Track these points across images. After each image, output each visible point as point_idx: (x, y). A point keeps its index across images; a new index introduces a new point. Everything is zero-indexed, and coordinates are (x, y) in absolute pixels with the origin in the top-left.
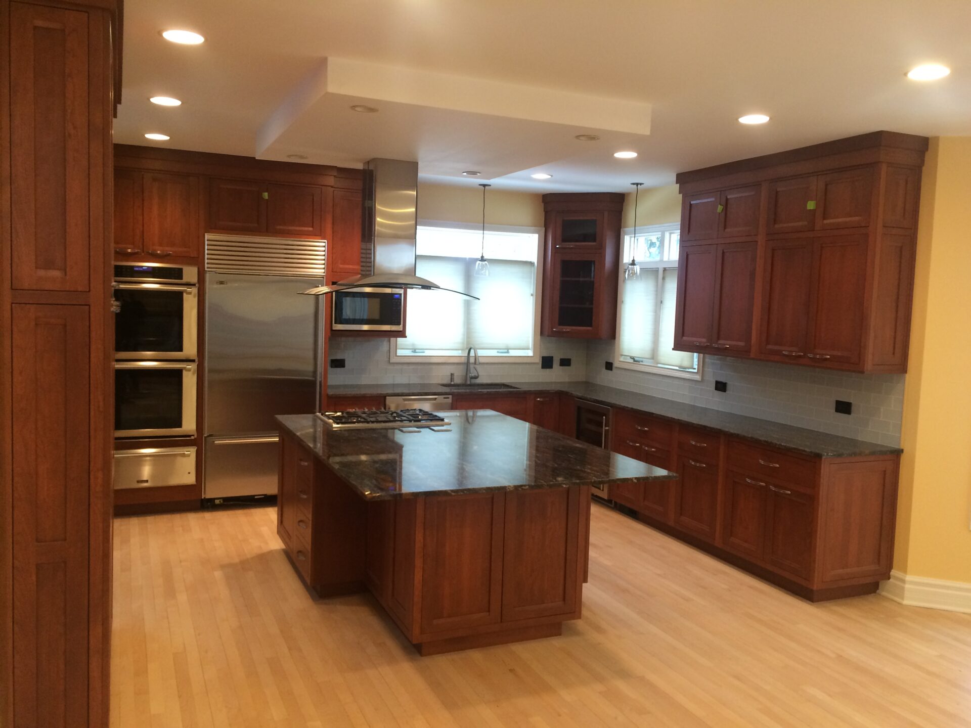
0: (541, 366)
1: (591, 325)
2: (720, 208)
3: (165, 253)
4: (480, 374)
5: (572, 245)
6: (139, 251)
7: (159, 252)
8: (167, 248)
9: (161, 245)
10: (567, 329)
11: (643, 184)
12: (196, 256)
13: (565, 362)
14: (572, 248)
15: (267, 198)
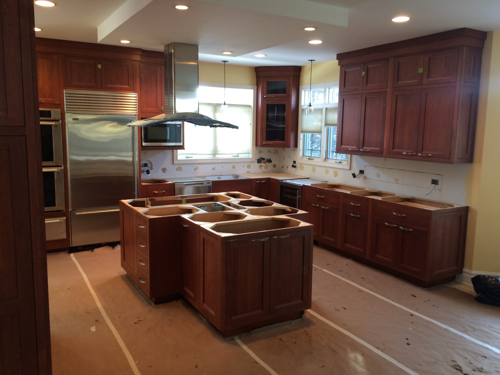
0: (257, 162)
1: (283, 140)
2: (363, 73)
3: (42, 101)
5: (273, 95)
10: (272, 142)
11: (315, 60)
12: (59, 103)
13: (269, 161)
14: (273, 97)
15: (100, 68)
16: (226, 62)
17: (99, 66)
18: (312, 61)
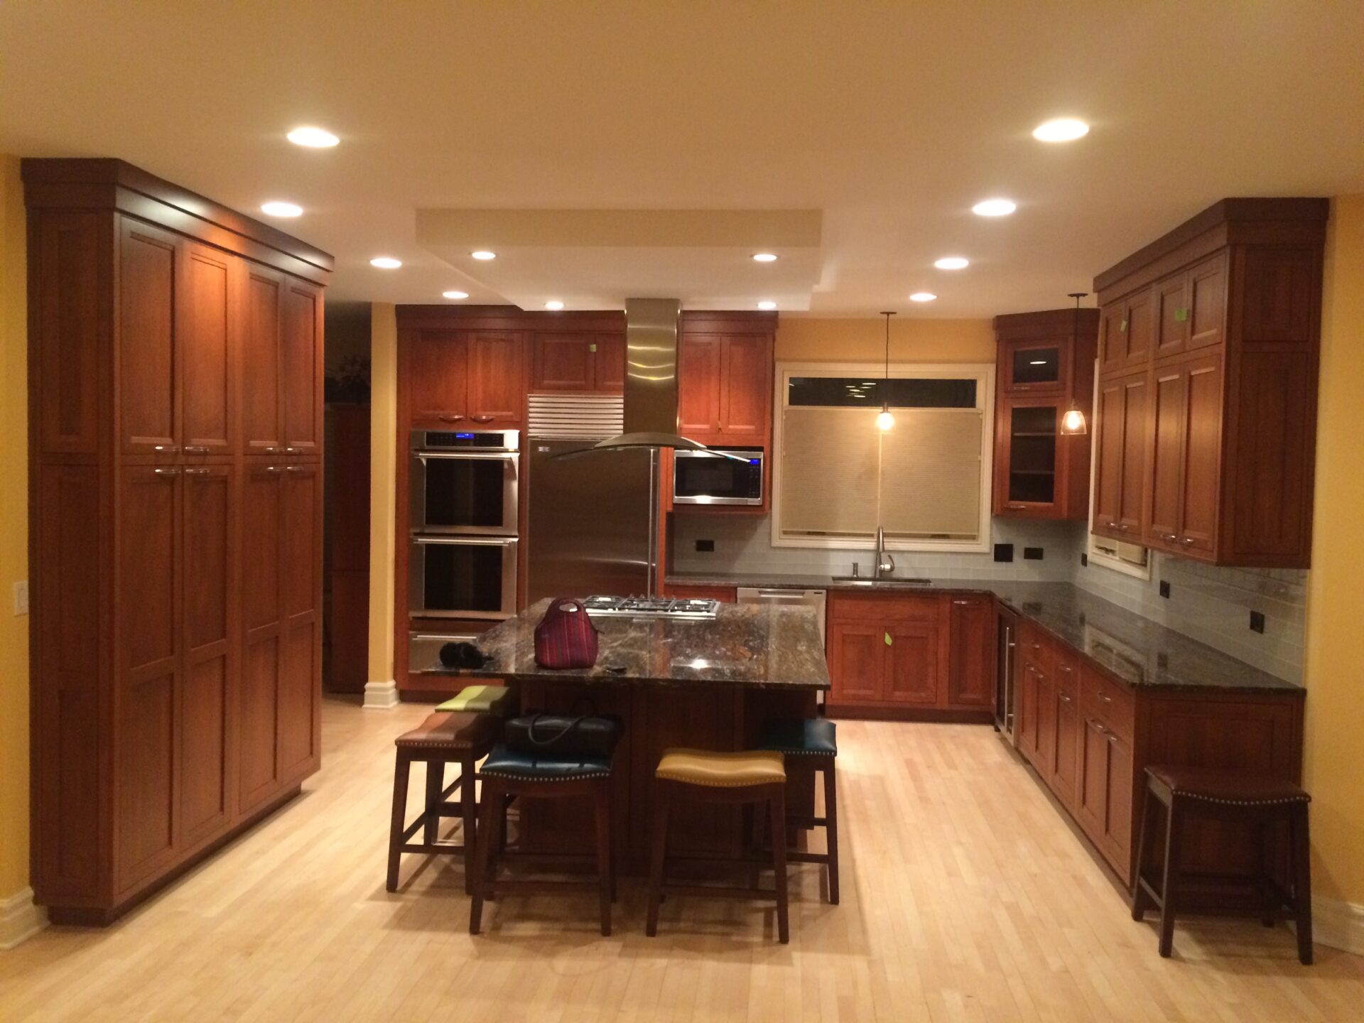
0: (993, 558)
1: (1051, 500)
2: (1124, 324)
3: (491, 418)
4: (896, 565)
5: (1026, 386)
6: (460, 417)
7: (484, 417)
8: (489, 413)
9: (485, 409)
10: (1022, 505)
11: (1086, 295)
12: (518, 420)
13: (1033, 554)
14: (1026, 391)
15: (595, 351)
16: (890, 316)
17: (594, 348)
18: (1078, 296)
